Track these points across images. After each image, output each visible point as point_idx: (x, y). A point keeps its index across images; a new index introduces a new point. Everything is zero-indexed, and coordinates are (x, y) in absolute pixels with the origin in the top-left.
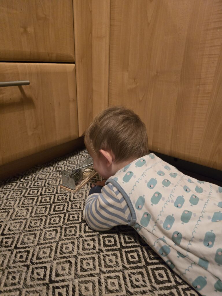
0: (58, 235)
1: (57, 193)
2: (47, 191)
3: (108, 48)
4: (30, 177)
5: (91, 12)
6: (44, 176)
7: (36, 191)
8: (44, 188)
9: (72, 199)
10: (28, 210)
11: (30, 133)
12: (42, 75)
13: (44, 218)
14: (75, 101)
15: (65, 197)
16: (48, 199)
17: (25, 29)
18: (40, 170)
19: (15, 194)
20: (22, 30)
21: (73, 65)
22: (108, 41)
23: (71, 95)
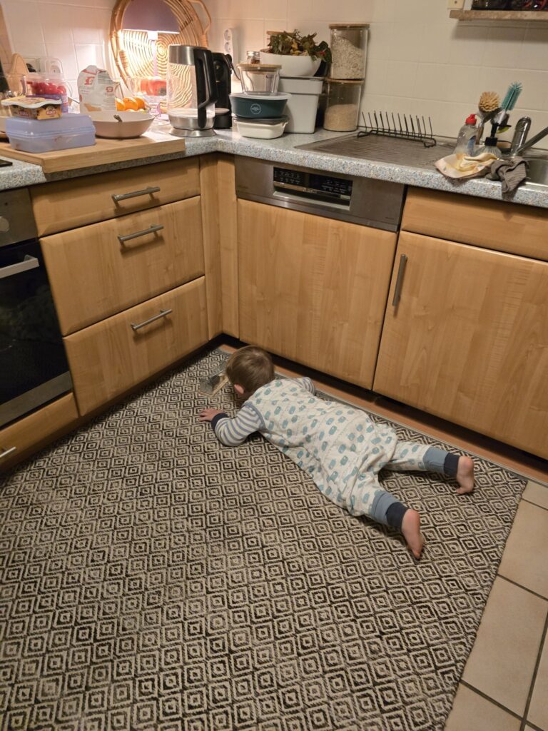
0: (204, 428)
1: (195, 398)
2: (186, 397)
3: (236, 259)
4: (166, 384)
5: (218, 225)
6: (179, 383)
7: (176, 398)
8: (183, 395)
9: (209, 403)
10: (176, 413)
11: (169, 348)
12: (178, 299)
13: (191, 418)
14: (205, 309)
15: (203, 402)
16: (189, 403)
17: (167, 268)
18: (173, 376)
19: (159, 401)
20: (165, 271)
21: (203, 277)
22: (236, 254)
23: (202, 305)
